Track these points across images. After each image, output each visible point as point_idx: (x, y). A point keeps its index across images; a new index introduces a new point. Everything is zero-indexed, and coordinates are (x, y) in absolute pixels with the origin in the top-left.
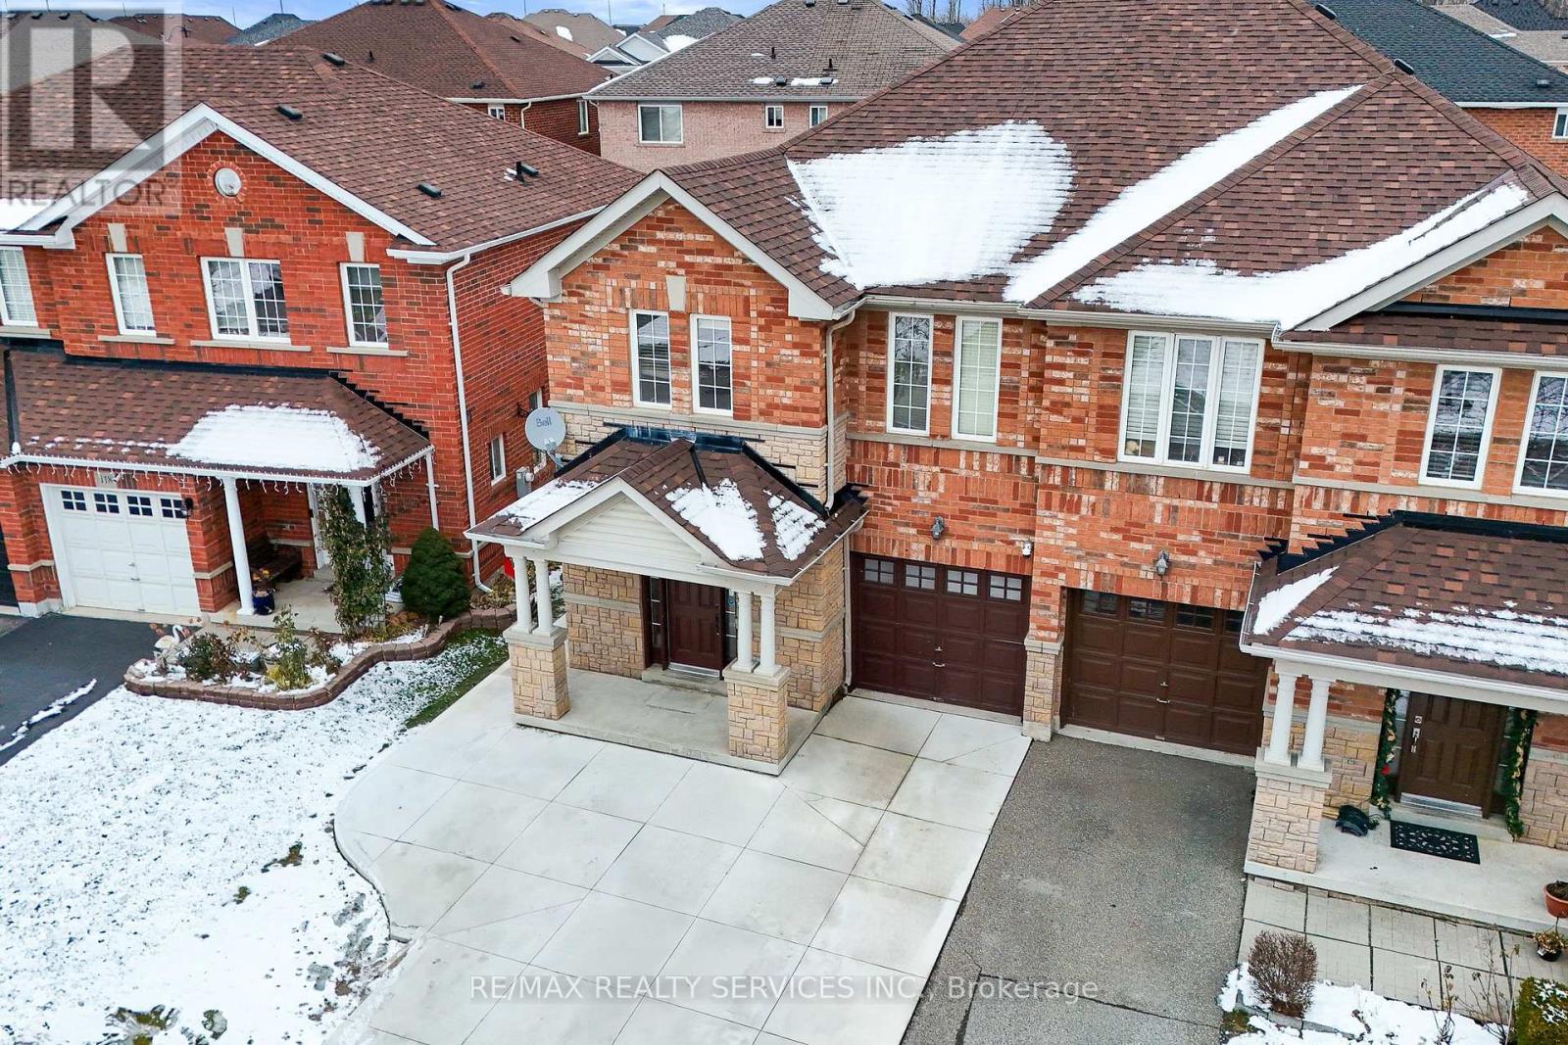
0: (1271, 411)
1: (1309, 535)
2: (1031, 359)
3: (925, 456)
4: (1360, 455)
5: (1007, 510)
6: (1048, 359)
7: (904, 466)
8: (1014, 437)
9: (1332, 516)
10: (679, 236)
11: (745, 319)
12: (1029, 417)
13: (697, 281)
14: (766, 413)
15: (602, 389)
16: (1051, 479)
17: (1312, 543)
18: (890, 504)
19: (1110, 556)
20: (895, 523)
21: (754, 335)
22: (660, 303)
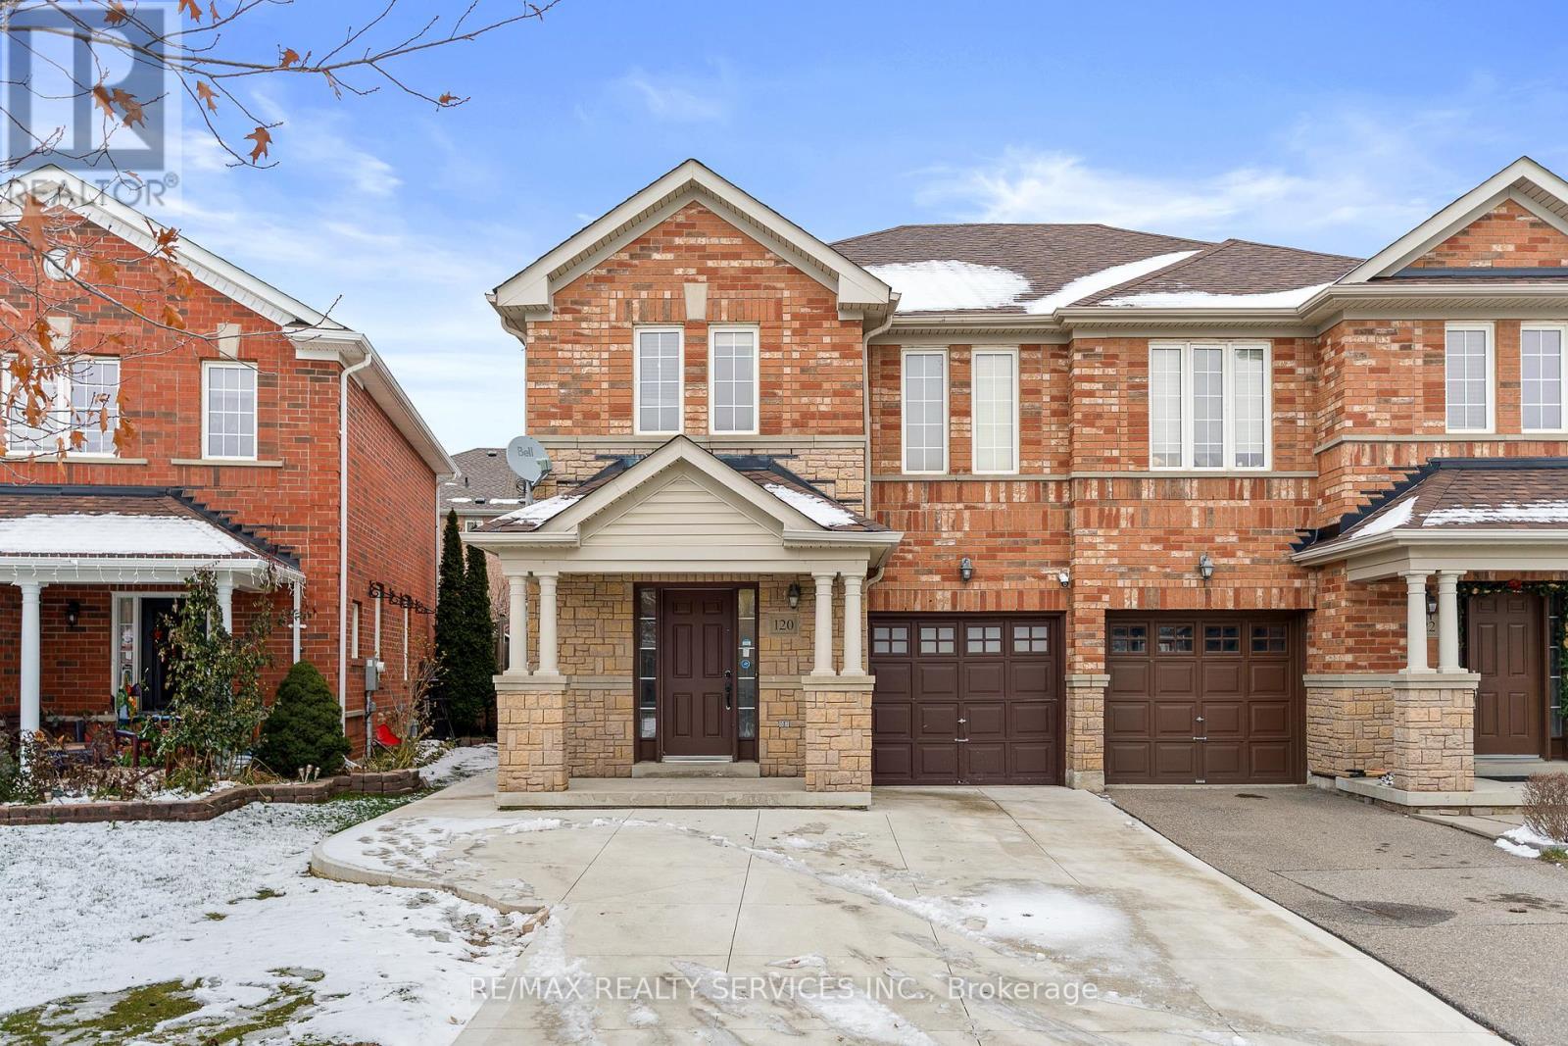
0: (1286, 406)
1: (1362, 493)
2: (1052, 383)
3: (948, 492)
4: (1395, 409)
5: (1037, 543)
6: (1076, 371)
7: (925, 506)
8: (1040, 463)
9: (1381, 471)
10: (703, 241)
11: (776, 324)
12: (1053, 442)
13: (721, 287)
14: (800, 425)
15: (596, 416)
16: (1088, 494)
17: (1365, 501)
18: (910, 551)
19: (1153, 568)
20: (917, 572)
21: (787, 340)
22: (675, 313)
